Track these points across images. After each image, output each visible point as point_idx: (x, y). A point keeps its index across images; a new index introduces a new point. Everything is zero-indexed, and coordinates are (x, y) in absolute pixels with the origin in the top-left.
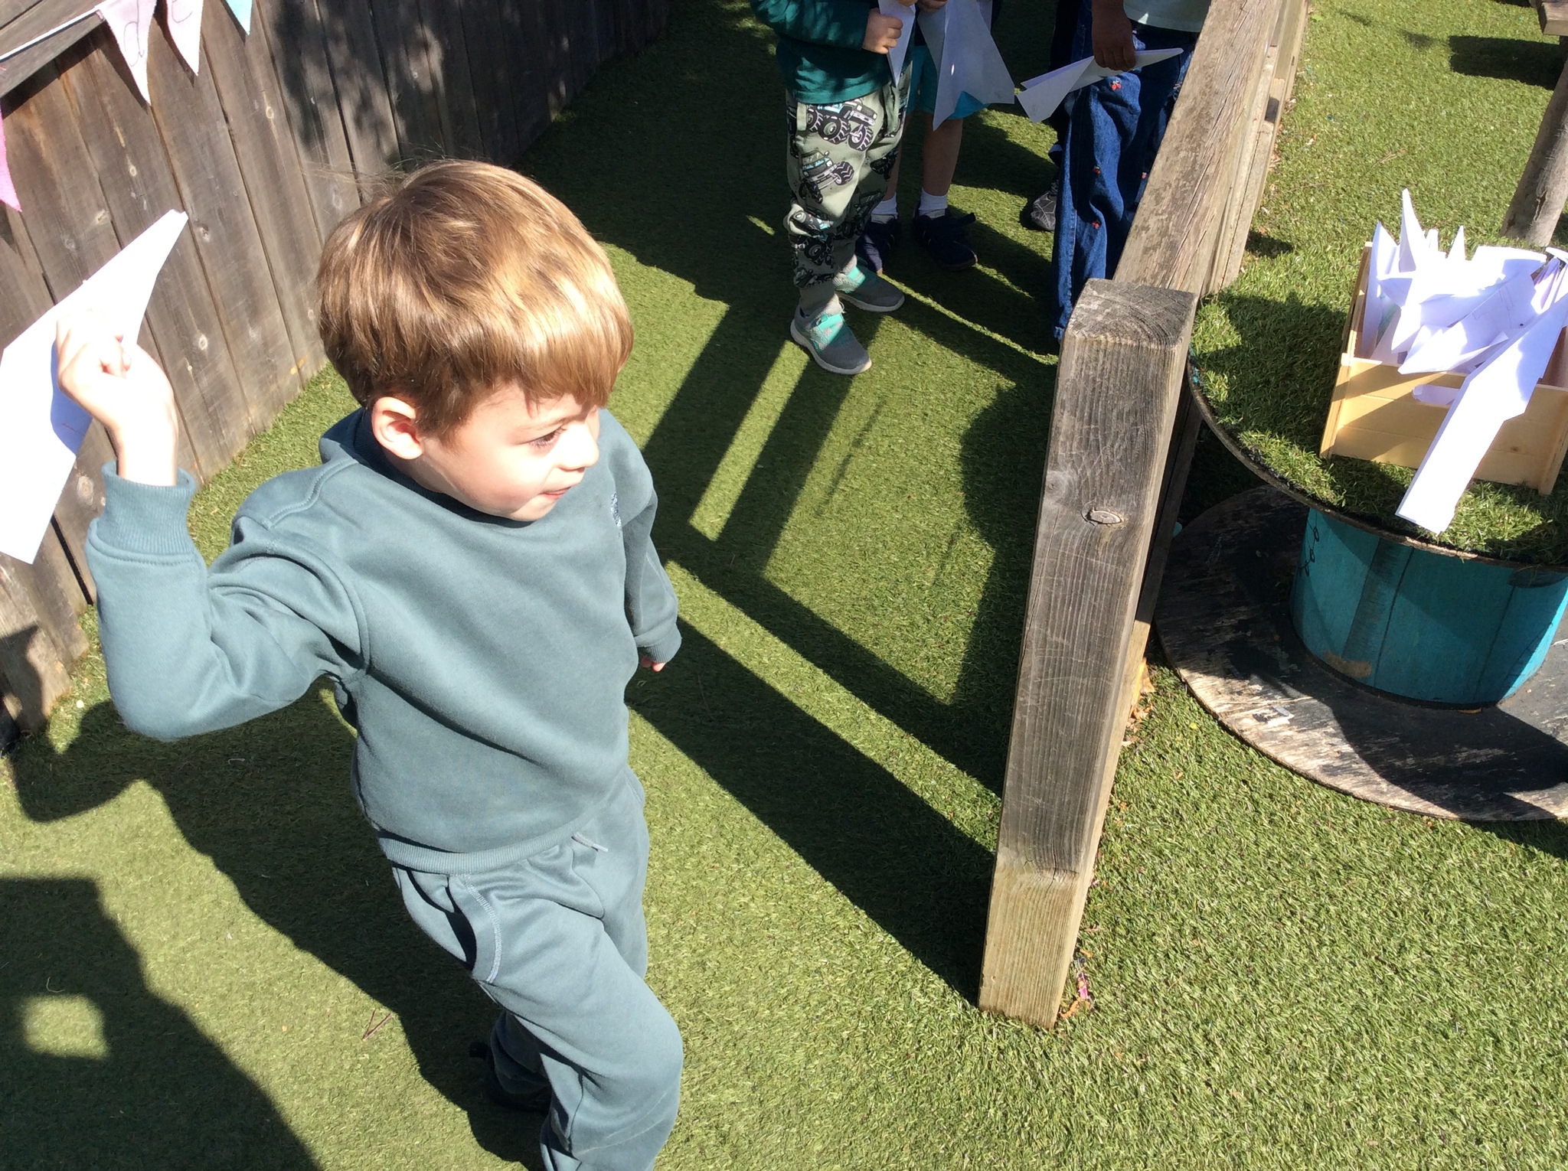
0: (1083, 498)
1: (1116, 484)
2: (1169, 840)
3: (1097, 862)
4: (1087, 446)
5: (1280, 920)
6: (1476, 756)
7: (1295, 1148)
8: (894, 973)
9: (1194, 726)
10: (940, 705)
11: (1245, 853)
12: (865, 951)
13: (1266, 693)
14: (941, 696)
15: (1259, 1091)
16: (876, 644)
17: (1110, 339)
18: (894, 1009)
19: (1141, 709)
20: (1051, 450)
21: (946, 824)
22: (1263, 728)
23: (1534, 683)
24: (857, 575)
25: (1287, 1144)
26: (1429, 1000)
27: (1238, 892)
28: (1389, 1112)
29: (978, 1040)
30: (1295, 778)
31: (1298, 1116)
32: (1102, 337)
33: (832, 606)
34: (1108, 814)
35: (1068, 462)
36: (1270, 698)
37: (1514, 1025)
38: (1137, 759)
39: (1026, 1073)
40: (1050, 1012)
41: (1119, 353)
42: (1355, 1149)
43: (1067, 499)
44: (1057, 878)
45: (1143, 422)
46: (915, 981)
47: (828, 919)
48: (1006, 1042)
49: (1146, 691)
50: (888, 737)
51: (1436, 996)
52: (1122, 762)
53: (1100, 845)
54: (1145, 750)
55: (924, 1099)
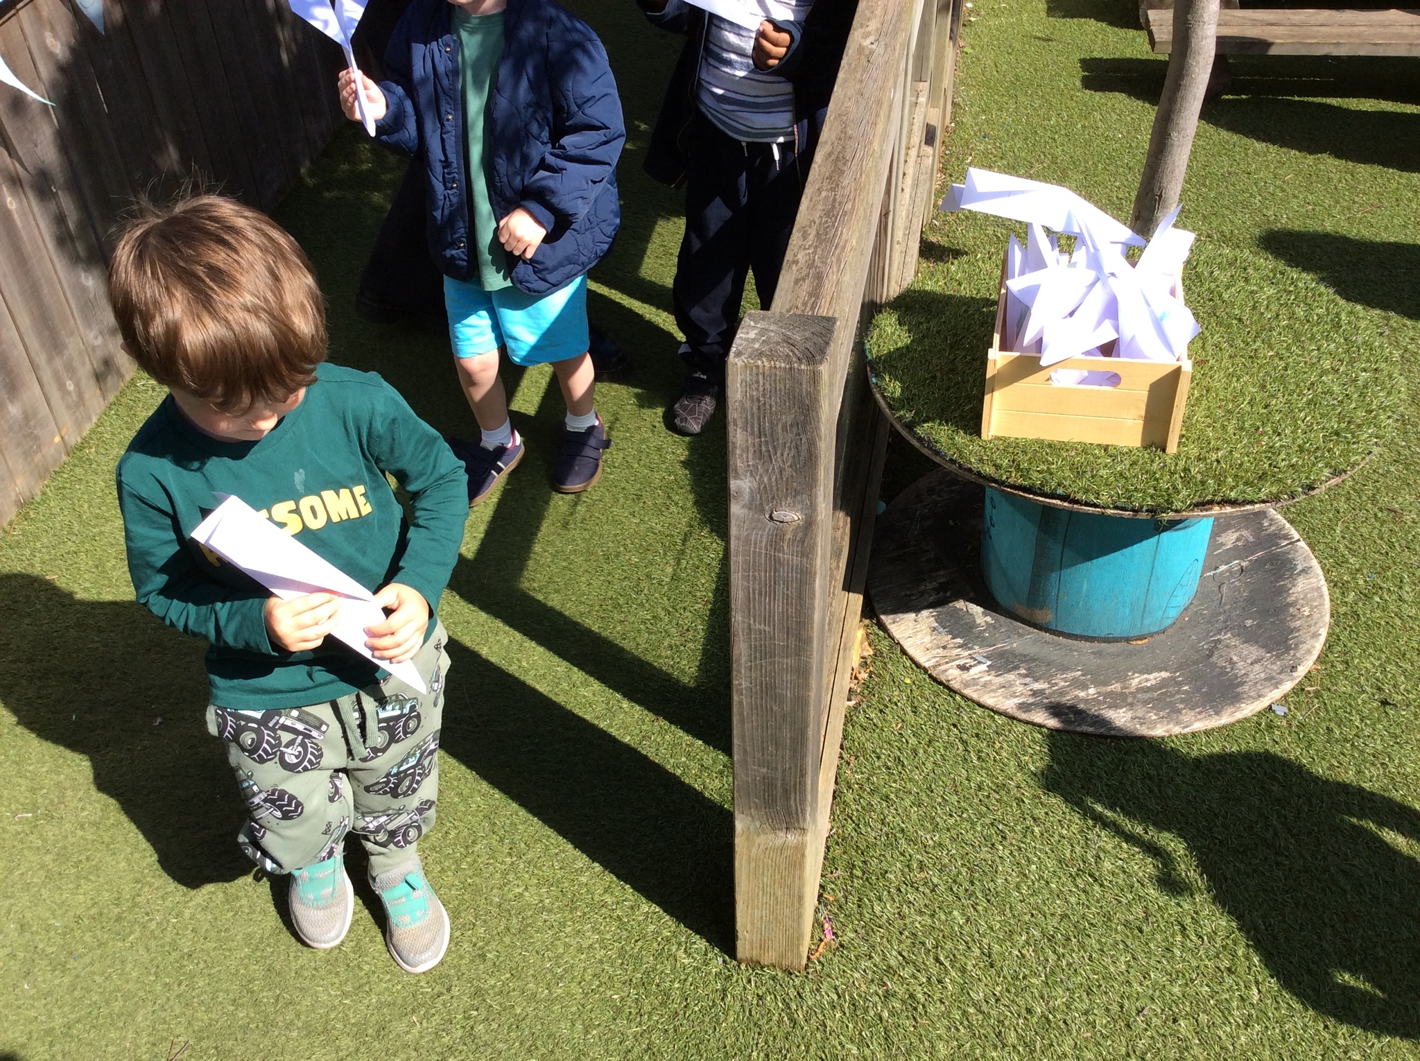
0: (764, 501)
1: (789, 487)
2: (894, 785)
3: (833, 813)
4: (761, 456)
5: (993, 845)
6: (1147, 680)
7: (1021, 1049)
8: (659, 939)
9: (908, 681)
10: (685, 688)
11: (959, 789)
12: (633, 923)
13: (966, 645)
14: (686, 680)
15: (987, 1002)
16: (624, 639)
17: (766, 364)
18: (662, 972)
19: (862, 671)
20: (731, 463)
21: (698, 796)
22: (967, 676)
23: (1190, 612)
24: (602, 578)
25: (1014, 1047)
26: (1124, 901)
27: (956, 825)
28: (1099, 1006)
29: (738, 990)
30: (996, 717)
31: (1021, 1021)
32: (759, 362)
33: (582, 608)
34: (839, 768)
35: (747, 471)
36: (970, 649)
37: (1196, 913)
38: (861, 716)
39: (783, 1014)
40: (800, 957)
41: (776, 375)
42: (1072, 1043)
43: (751, 504)
44: (789, 836)
45: (805, 432)
46: (680, 944)
47: (597, 898)
48: (764, 989)
49: (866, 654)
50: (640, 723)
51: (1130, 896)
52: (849, 720)
53: (834, 798)
54: (868, 707)
55: (694, 1051)
